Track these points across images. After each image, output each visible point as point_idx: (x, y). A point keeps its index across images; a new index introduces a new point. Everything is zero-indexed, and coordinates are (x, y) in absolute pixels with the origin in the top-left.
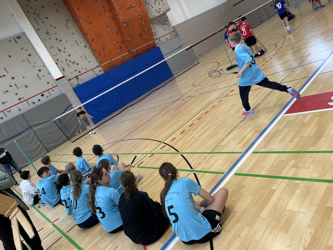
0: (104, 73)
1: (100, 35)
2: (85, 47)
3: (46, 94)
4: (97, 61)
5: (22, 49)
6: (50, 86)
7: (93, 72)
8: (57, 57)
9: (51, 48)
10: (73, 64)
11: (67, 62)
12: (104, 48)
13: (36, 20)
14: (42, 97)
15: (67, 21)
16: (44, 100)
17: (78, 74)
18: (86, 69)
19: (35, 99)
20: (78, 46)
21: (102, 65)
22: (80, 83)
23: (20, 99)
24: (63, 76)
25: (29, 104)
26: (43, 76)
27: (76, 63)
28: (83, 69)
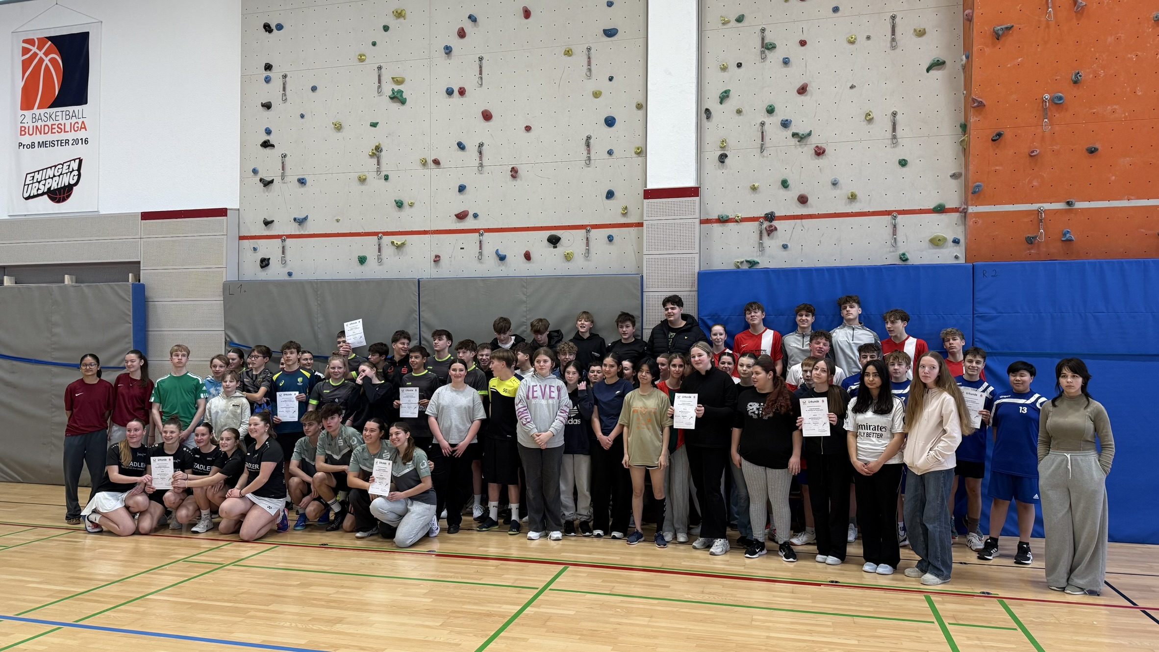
0: (962, 261)
1: (1082, 10)
2: (937, 65)
3: (572, 241)
4: (954, 176)
6: (611, 212)
7: (890, 229)
8: (733, 80)
9: (733, 23)
10: (795, 141)
11: (768, 120)
12: (1057, 103)
14: (550, 249)
16: (549, 262)
17: (785, 204)
18: (852, 198)
19: (513, 245)
20: (893, 48)
21: (972, 209)
22: (765, 263)
23: (462, 216)
24: (690, 183)
25: (481, 253)
26: (610, 153)
27: (814, 141)
28: (837, 192)
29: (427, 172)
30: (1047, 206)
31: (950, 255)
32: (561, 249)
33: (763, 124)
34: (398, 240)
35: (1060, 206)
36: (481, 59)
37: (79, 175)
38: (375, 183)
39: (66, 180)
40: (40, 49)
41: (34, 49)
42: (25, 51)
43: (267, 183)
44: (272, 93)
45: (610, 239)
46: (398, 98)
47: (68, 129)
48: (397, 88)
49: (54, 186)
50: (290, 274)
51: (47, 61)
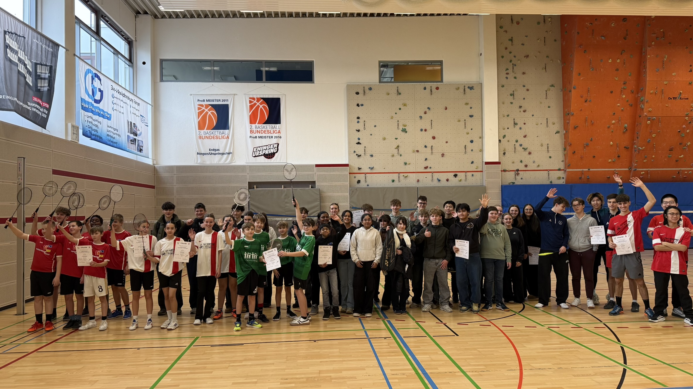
0: (564, 183)
1: (592, 124)
2: (558, 132)
3: (461, 176)
4: (562, 161)
5: (467, 104)
6: (473, 168)
7: (547, 175)
8: (506, 132)
9: (506, 117)
10: (523, 150)
11: (516, 144)
12: (587, 145)
13: (507, 71)
14: (454, 178)
15: (552, 86)
16: (454, 182)
17: (521, 167)
18: (538, 166)
19: (443, 177)
20: (547, 127)
21: (567, 170)
22: (517, 183)
23: (426, 168)
24: (497, 161)
25: (432, 179)
26: (472, 150)
27: (528, 150)
28: (534, 164)
29: (414, 154)
30: (584, 170)
31: (562, 181)
32: (458, 178)
33: (515, 145)
34: (406, 175)
35: (587, 170)
36: (432, 121)
37: (278, 149)
38: (397, 157)
39: (272, 151)
40: (258, 101)
41: (255, 102)
42: (250, 102)
43: (359, 156)
44: (360, 126)
45: (473, 175)
46: (404, 131)
47: (272, 132)
48: (404, 128)
49: (267, 153)
50: (368, 185)
51: (261, 106)
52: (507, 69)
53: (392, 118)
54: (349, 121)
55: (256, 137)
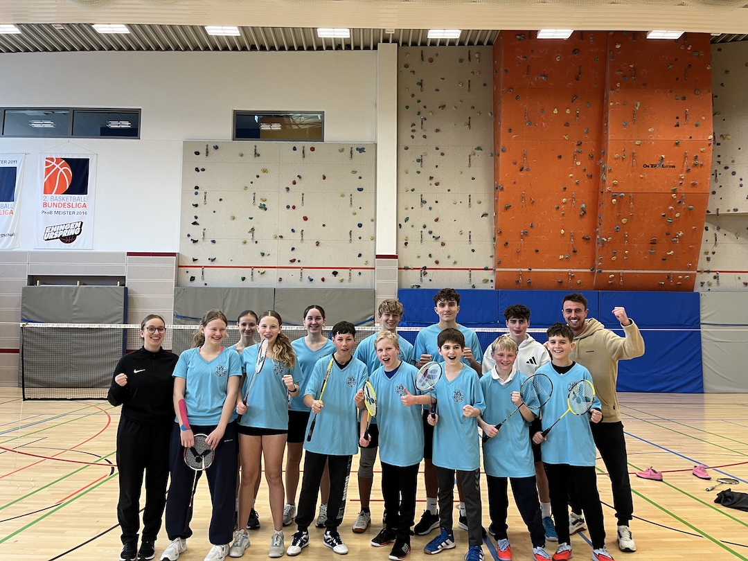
0: (494, 289)
1: (533, 202)
2: (485, 215)
3: (343, 274)
4: (491, 257)
5: (354, 172)
6: (360, 263)
7: (469, 275)
8: (410, 213)
9: (410, 191)
10: (434, 239)
11: (424, 230)
12: (526, 234)
13: (414, 128)
14: (333, 277)
15: (479, 148)
16: (332, 282)
17: (430, 263)
18: (455, 263)
19: (317, 275)
20: (470, 207)
21: (497, 270)
22: (423, 287)
23: (293, 261)
24: (395, 254)
25: (301, 278)
26: (360, 238)
27: (441, 240)
28: (449, 260)
29: (276, 241)
30: (523, 270)
31: (490, 286)
32: (338, 278)
33: (422, 232)
34: (262, 270)
35: (527, 270)
36: (303, 194)
37: (81, 230)
38: (251, 244)
39: (72, 233)
40: (57, 163)
41: (54, 163)
42: (47, 164)
43: (195, 242)
44: (197, 199)
45: (360, 273)
46: (263, 207)
47: (74, 206)
48: (263, 203)
49: (64, 235)
50: (206, 284)
51: (61, 170)
52: (414, 125)
53: (246, 188)
54: (184, 192)
55: (51, 213)
